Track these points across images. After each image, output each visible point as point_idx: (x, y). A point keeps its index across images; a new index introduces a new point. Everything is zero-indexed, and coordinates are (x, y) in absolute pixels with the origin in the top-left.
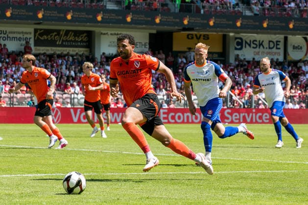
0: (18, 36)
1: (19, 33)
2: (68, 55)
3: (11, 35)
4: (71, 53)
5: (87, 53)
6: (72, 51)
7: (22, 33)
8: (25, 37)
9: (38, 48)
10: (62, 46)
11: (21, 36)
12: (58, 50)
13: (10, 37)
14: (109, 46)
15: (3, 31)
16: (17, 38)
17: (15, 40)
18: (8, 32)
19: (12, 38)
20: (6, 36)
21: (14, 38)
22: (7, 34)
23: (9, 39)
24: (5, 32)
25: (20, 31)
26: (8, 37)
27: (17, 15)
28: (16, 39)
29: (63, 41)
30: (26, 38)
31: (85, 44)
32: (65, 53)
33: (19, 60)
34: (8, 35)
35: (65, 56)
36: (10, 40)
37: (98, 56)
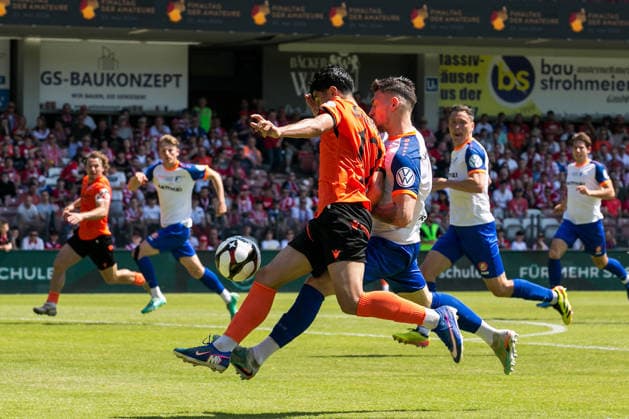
0: (601, 77)
1: (603, 70)
3: (583, 77)
7: (611, 69)
8: (616, 80)
11: (608, 77)
13: (581, 82)
15: (565, 67)
16: (597, 82)
17: (592, 88)
18: (575, 68)
19: (587, 82)
20: (571, 78)
21: (592, 82)
22: (575, 72)
23: (578, 84)
24: (568, 70)
25: (606, 66)
26: (576, 82)
27: (597, 26)
28: (595, 85)
30: (621, 82)
33: (605, 137)
34: (575, 76)
36: (581, 88)
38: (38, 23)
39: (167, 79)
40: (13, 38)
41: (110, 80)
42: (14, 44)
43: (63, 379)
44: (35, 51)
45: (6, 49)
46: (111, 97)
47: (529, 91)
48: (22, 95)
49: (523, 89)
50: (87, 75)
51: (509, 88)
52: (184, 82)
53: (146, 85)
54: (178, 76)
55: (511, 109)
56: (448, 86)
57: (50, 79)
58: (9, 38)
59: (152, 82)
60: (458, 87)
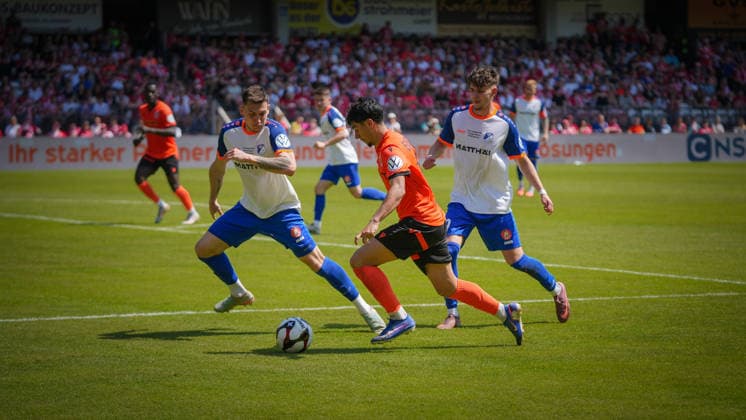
2: (498, 37)
4: (505, 34)
5: (530, 35)
6: (505, 30)
8: (419, 8)
9: (445, 26)
10: (487, 22)
12: (482, 30)
14: (573, 20)
17: (403, 13)
20: (387, 6)
22: (388, 2)
29: (489, 13)
30: (423, 9)
31: (528, 18)
32: (494, 34)
35: (493, 39)
37: (551, 39)
39: (86, 8)
41: (43, 9)
46: (45, 21)
47: (355, 16)
49: (350, 14)
50: (27, 5)
51: (340, 13)
52: (99, 10)
53: (71, 12)
54: (95, 5)
55: (340, 28)
56: (296, 12)
59: (75, 10)
60: (303, 13)
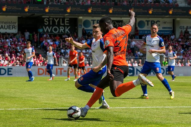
38: (179, 15)
40: (174, 19)
42: (174, 21)
43: (186, 95)
44: (179, 22)
45: (172, 21)
48: (175, 31)
57: (182, 28)
58: (172, 19)
